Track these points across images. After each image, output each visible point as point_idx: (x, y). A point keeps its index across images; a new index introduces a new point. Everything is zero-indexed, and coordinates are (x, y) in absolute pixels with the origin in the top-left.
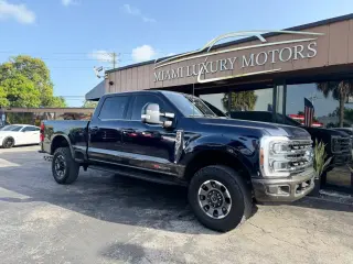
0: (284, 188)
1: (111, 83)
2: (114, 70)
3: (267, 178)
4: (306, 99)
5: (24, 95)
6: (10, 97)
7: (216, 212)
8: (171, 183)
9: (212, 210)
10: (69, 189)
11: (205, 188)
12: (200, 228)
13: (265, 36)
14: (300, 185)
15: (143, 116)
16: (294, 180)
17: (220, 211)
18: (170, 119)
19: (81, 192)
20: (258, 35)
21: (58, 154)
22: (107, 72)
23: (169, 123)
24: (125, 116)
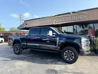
0: (87, 51)
1: (26, 24)
7: (69, 59)
8: (56, 52)
10: (21, 56)
11: (66, 53)
13: (72, 13)
15: (48, 34)
17: (71, 58)
18: (54, 35)
19: (25, 56)
20: (70, 12)
21: (16, 46)
23: (54, 36)
24: (39, 34)
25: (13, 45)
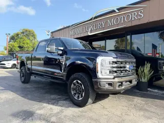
2: (55, 32)
3: (100, 78)
4: (153, 44)
5: (25, 46)
6: (20, 47)
7: (78, 97)
9: (77, 95)
11: (74, 84)
12: (72, 104)
14: (122, 83)
15: (47, 49)
16: (117, 80)
17: (80, 96)
20: (115, 9)
22: (52, 33)
25: (20, 68)
